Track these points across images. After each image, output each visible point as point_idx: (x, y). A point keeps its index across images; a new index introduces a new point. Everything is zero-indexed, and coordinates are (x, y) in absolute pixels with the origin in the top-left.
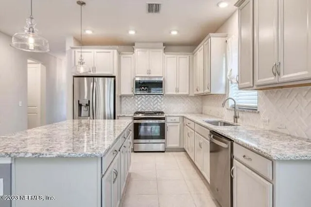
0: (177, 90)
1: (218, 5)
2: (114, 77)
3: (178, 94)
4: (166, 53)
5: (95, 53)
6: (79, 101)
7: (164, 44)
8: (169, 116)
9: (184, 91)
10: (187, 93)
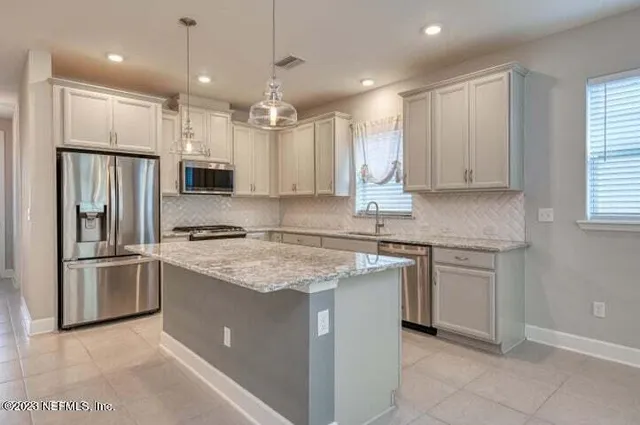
0: (253, 188)
1: (361, 81)
2: (157, 158)
3: (253, 194)
4: (236, 122)
5: (116, 103)
6: (78, 207)
7: (231, 105)
8: (251, 232)
9: (263, 190)
10: (267, 193)
